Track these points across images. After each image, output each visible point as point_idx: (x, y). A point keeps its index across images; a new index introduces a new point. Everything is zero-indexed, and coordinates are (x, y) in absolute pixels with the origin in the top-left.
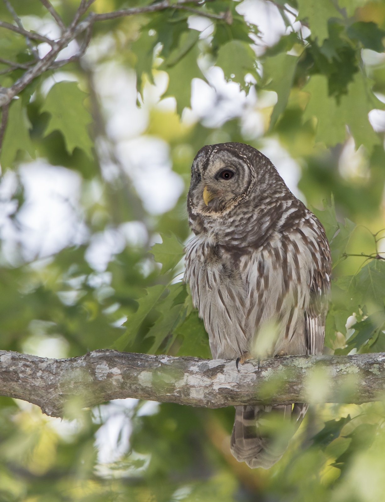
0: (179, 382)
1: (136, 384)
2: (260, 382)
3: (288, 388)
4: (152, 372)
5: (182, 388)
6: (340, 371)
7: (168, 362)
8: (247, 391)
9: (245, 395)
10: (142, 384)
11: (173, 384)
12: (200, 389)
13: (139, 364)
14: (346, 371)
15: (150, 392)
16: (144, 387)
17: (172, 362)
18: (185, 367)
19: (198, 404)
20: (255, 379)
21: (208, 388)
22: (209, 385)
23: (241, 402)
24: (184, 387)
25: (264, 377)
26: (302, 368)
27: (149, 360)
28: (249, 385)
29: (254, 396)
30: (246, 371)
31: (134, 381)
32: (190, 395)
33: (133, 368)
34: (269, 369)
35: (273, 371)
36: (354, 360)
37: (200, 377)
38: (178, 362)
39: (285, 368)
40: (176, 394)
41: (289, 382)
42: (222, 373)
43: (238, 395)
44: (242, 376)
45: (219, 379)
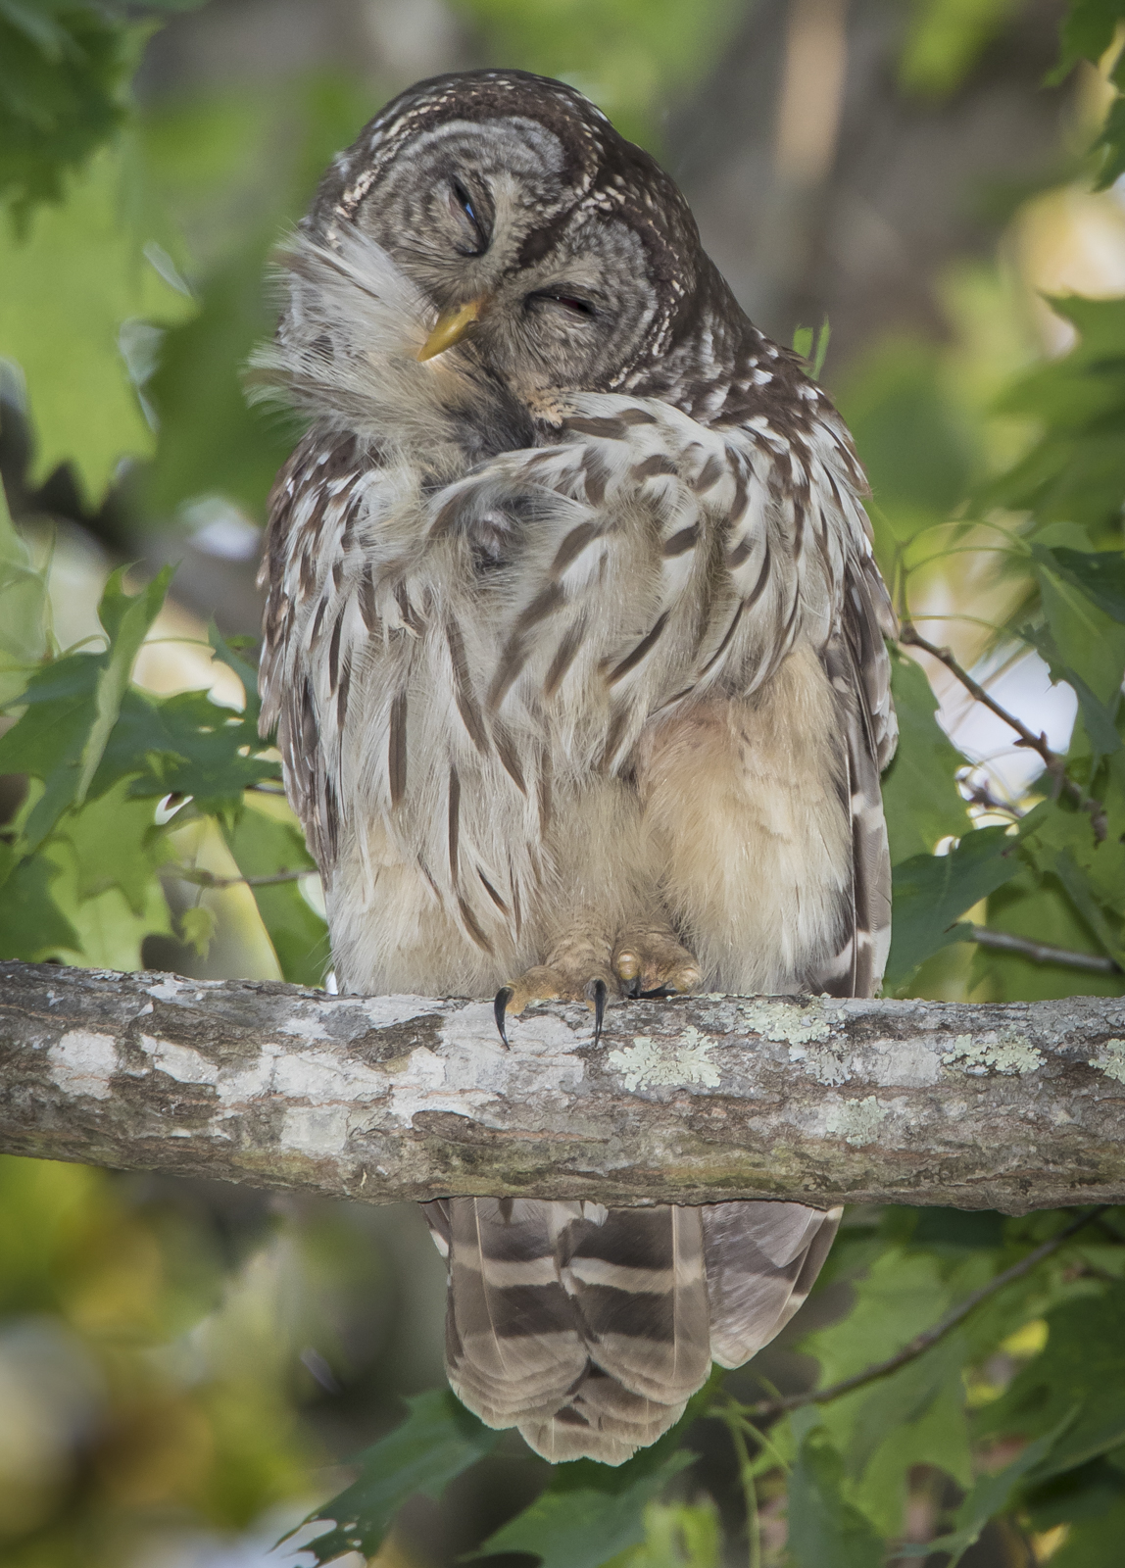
0: (236, 1081)
1: (34, 1083)
2: (600, 1095)
3: (720, 1125)
4: (112, 1037)
5: (249, 1106)
6: (957, 1060)
7: (181, 997)
8: (541, 1131)
9: (530, 1148)
10: (63, 1087)
11: (210, 1089)
12: (331, 1115)
13: (49, 999)
14: (984, 1063)
15: (98, 1120)
16: (72, 1100)
17: (200, 996)
18: (261, 1020)
19: (311, 1180)
20: (580, 1080)
21: (366, 1108)
22: (375, 1096)
23: (506, 1177)
24: (259, 1103)
25: (619, 1072)
26: (785, 1043)
27: (95, 985)
28: (549, 1105)
29: (566, 1156)
30: (538, 1047)
31: (30, 1069)
32: (279, 1140)
33: (25, 1015)
34: (639, 1041)
35: (660, 1051)
36: (1014, 1019)
37: (334, 1063)
38: (228, 999)
39: (709, 1040)
40: (217, 1132)
41: (727, 1099)
42: (431, 1049)
43: (500, 1146)
44: (520, 1063)
45: (418, 1074)
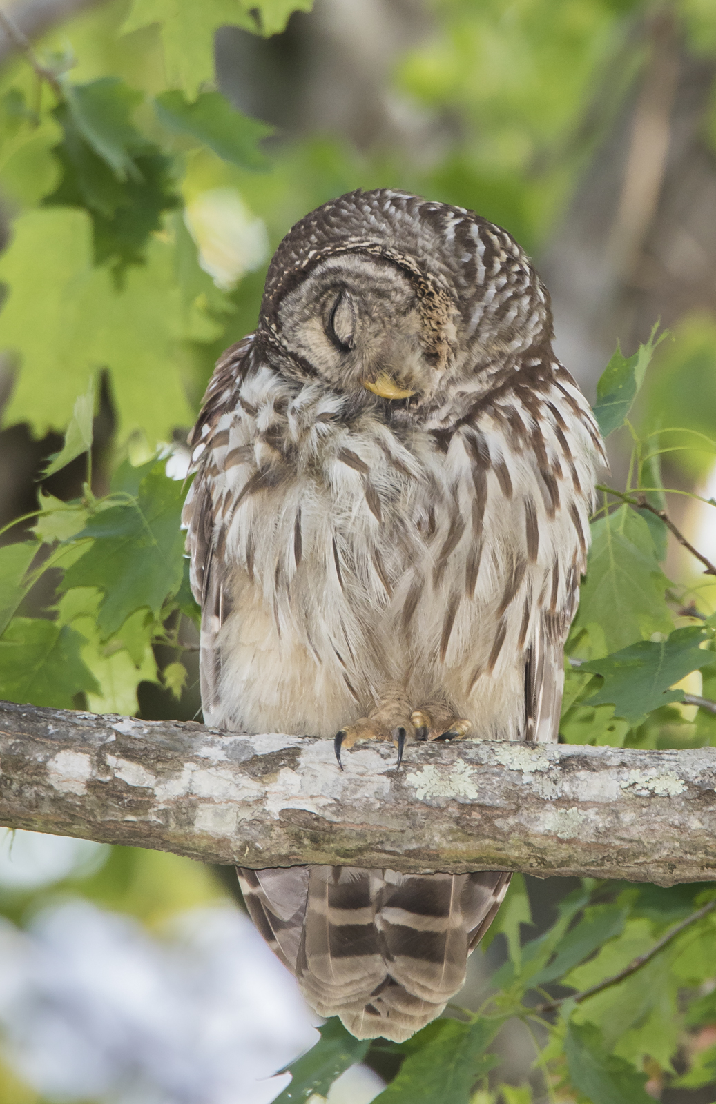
0: (167, 786)
1: (37, 783)
2: (400, 801)
3: (477, 823)
4: (89, 756)
5: (175, 802)
6: (630, 786)
7: (134, 730)
8: (362, 824)
9: (354, 834)
10: (56, 787)
11: (150, 791)
12: (227, 810)
13: (49, 730)
14: (648, 788)
15: (78, 809)
16: (62, 795)
17: (146, 731)
18: (184, 747)
19: (213, 851)
20: (387, 792)
21: (250, 805)
22: (255, 798)
23: (338, 853)
24: (181, 800)
25: (413, 787)
26: (520, 772)
27: (78, 722)
28: (367, 808)
29: (377, 840)
30: (361, 770)
31: (36, 775)
32: (194, 825)
33: (33, 740)
34: (426, 768)
35: (440, 775)
36: (668, 760)
37: (230, 776)
38: (163, 733)
39: (472, 769)
40: (153, 818)
41: (482, 806)
42: (293, 769)
43: (334, 833)
44: (350, 780)
45: (284, 785)
